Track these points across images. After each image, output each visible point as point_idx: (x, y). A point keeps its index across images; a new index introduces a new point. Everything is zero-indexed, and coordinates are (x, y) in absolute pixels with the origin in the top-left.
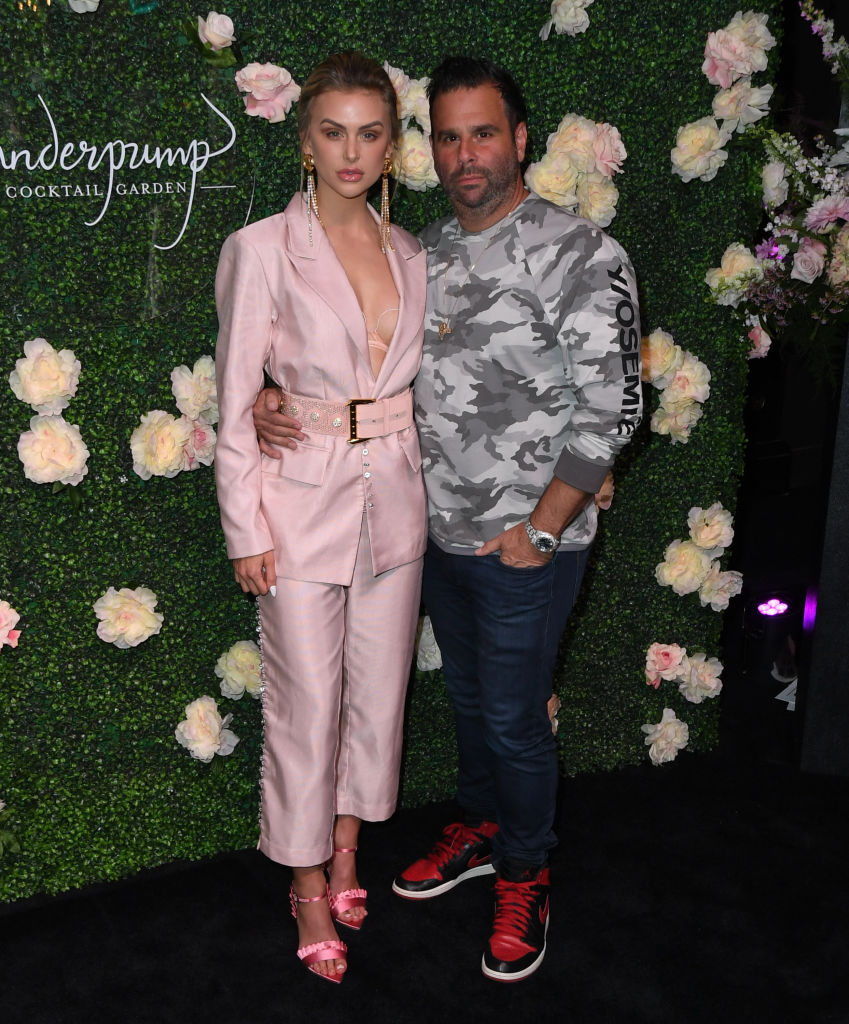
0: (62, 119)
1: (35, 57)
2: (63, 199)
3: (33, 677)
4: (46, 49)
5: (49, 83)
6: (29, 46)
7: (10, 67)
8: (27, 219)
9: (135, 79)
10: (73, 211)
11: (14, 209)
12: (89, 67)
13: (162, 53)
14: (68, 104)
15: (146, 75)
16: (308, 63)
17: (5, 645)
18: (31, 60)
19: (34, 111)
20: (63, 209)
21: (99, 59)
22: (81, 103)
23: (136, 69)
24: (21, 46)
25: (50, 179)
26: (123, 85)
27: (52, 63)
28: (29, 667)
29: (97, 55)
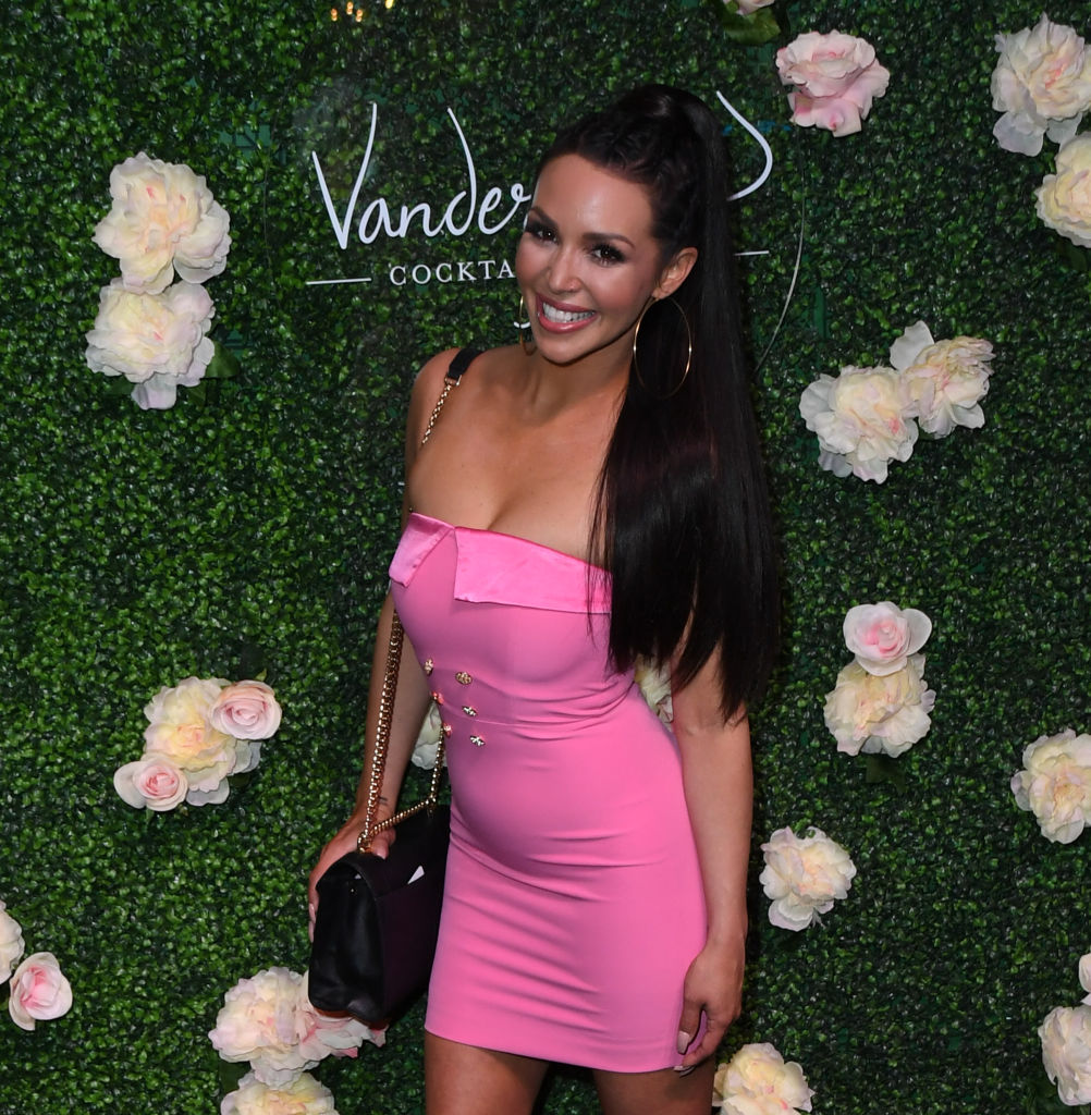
0: (484, 148)
1: (446, 45)
2: (480, 284)
3: (405, 1098)
4: (464, 29)
5: (465, 87)
6: (438, 27)
7: (405, 65)
8: (421, 320)
9: (607, 72)
10: (494, 303)
11: (400, 305)
12: (532, 57)
13: (653, 24)
14: (494, 122)
15: (624, 65)
16: (903, 27)
17: (365, 1042)
18: (440, 50)
19: (439, 137)
20: (479, 302)
21: (550, 40)
22: (516, 118)
23: (609, 56)
24: (425, 27)
25: (460, 250)
26: (586, 84)
27: (472, 54)
28: (400, 1080)
29: (546, 35)
